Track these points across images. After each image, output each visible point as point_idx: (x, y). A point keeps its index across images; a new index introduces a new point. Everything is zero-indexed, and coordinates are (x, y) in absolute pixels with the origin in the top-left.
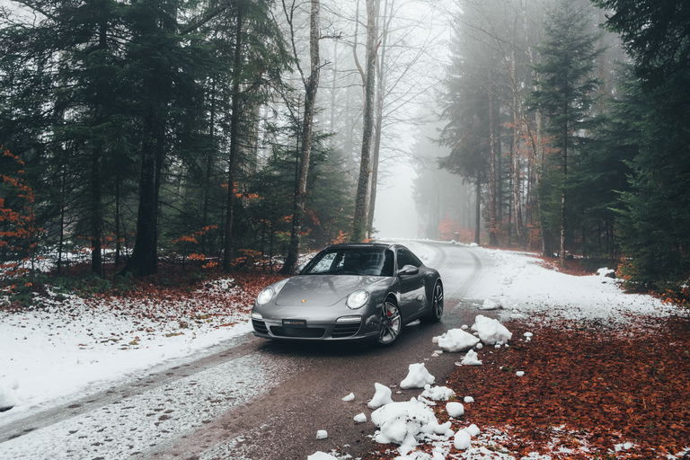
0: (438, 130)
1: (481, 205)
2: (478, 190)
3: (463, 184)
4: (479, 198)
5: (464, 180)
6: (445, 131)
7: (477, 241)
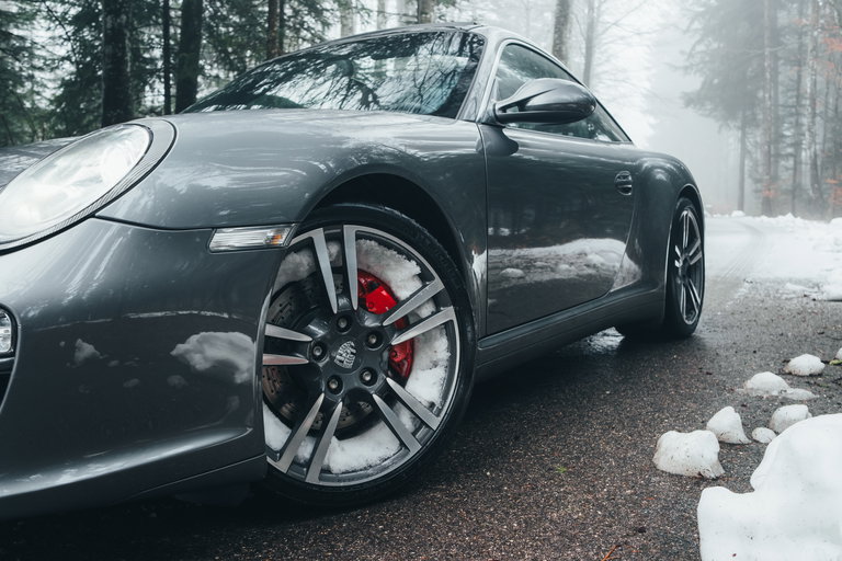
0: (682, 52)
1: (746, 162)
2: (743, 141)
3: (719, 132)
4: (745, 152)
5: (720, 127)
6: (691, 55)
7: (741, 207)
